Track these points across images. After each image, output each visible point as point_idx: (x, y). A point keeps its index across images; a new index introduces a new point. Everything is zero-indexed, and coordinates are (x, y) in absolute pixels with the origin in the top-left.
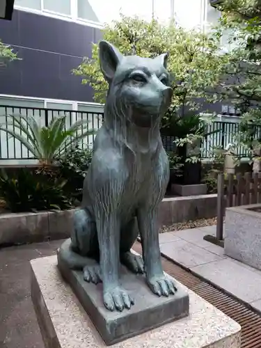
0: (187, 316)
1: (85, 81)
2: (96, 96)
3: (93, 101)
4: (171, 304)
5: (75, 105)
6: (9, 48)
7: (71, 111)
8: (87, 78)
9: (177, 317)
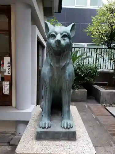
0: (75, 140)
1: (89, 34)
2: (94, 41)
3: (92, 43)
4: (66, 132)
5: (85, 45)
6: (60, 24)
7: (84, 48)
8: (89, 33)
9: (69, 139)
